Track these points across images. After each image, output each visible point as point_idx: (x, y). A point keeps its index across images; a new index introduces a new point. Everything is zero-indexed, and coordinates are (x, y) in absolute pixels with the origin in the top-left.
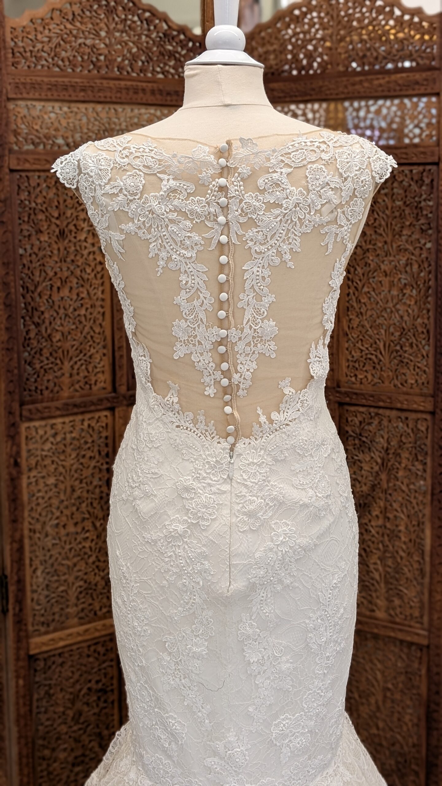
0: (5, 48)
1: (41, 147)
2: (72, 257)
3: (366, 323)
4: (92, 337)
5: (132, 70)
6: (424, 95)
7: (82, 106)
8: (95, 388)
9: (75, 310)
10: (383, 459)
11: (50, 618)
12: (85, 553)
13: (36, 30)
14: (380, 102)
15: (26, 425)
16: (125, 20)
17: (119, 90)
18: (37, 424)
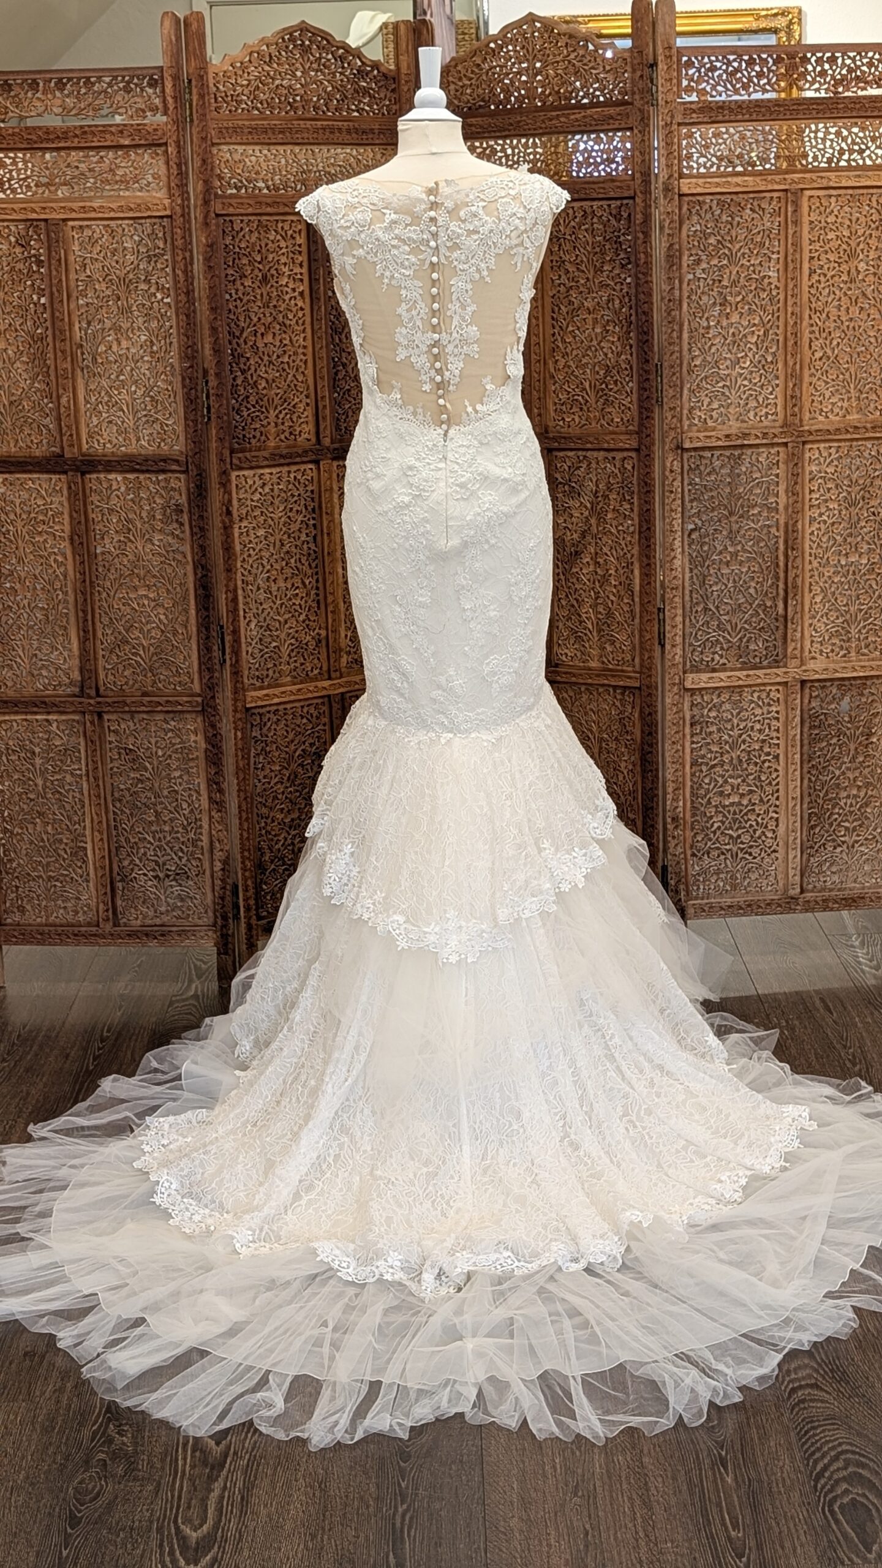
0: (209, 94)
1: (243, 191)
2: (275, 303)
3: (571, 363)
4: (295, 386)
5: (328, 110)
6: (619, 130)
7: (281, 148)
8: (299, 440)
9: (278, 357)
10: (592, 503)
11: (265, 673)
12: (296, 611)
13: (236, 74)
14: (578, 137)
15: (237, 473)
16: (320, 58)
17: (316, 130)
18: (246, 473)
